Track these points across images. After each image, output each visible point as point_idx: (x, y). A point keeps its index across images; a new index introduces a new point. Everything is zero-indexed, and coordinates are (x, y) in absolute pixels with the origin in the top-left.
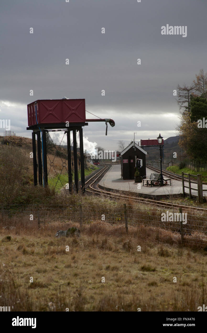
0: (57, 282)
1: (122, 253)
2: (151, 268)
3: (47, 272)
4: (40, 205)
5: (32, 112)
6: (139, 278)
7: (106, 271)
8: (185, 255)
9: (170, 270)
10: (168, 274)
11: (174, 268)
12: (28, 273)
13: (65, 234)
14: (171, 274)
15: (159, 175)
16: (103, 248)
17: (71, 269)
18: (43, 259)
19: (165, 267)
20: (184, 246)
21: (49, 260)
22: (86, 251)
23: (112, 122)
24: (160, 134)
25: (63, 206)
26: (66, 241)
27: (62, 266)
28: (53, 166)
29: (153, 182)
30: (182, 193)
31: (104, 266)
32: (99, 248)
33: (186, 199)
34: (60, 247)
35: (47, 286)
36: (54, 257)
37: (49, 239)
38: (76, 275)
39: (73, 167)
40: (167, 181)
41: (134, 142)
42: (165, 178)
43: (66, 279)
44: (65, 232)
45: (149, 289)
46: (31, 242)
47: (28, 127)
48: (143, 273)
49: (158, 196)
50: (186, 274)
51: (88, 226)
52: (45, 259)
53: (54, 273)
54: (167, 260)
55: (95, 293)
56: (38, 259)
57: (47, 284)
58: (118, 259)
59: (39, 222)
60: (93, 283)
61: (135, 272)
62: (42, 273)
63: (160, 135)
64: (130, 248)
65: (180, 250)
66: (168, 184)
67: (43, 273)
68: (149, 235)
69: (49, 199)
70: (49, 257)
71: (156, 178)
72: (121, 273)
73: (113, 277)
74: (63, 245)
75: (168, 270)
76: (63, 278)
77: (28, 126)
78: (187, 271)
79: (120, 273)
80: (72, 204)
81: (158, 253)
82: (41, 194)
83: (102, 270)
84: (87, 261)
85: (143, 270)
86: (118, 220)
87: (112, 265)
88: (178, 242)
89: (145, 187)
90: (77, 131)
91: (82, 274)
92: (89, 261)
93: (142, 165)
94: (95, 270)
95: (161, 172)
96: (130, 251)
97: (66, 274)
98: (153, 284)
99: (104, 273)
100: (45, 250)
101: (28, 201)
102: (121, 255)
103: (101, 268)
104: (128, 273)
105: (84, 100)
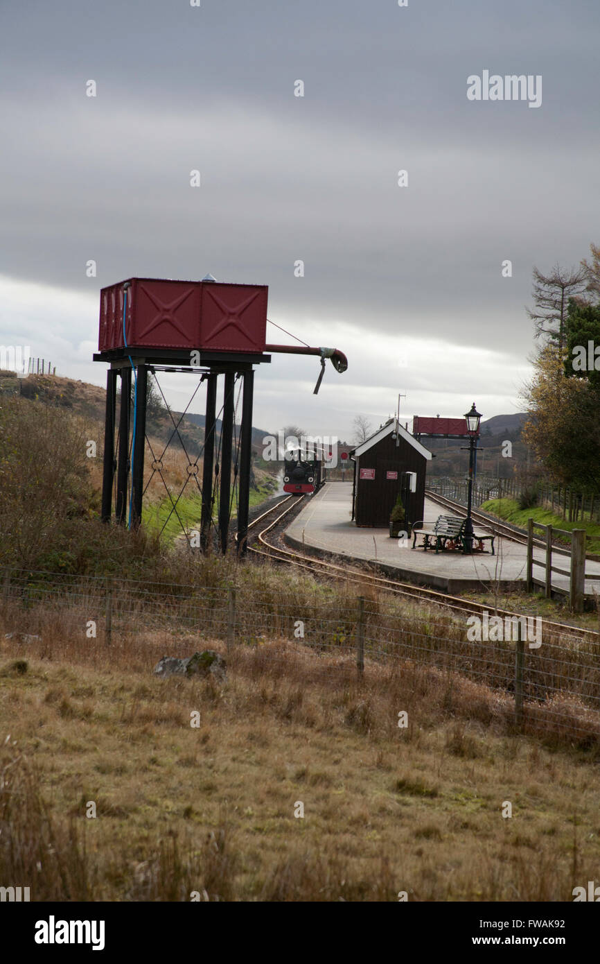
0: (155, 804)
1: (343, 736)
2: (425, 786)
3: (126, 772)
4: (115, 579)
5: (113, 311)
6: (390, 813)
7: (295, 785)
8: (524, 757)
9: (477, 797)
10: (471, 807)
11: (490, 792)
12: (74, 772)
13: (183, 670)
14: (481, 809)
15: (462, 521)
16: (289, 717)
17: (197, 770)
18: (117, 734)
19: (464, 788)
20: (523, 732)
21: (133, 740)
22: (240, 721)
23: (339, 360)
24: (474, 404)
25: (180, 588)
26: (184, 688)
27: (170, 759)
28: (159, 470)
29: (442, 539)
30: (525, 578)
31: (291, 770)
32: (276, 718)
33: (535, 596)
34: (166, 704)
35: (124, 813)
36: (148, 731)
37: (136, 680)
38: (209, 789)
39: (216, 479)
40: (483, 541)
41: (395, 422)
42: (478, 533)
43: (180, 798)
44: (185, 662)
45: (417, 848)
46: (84, 683)
47: (99, 353)
48: (401, 798)
49: (453, 582)
50: (525, 811)
51: (248, 651)
52: (123, 734)
53: (147, 776)
54: (471, 767)
55: (263, 845)
56: (104, 735)
57: (126, 808)
58: (331, 754)
59: (110, 628)
60: (257, 817)
61: (379, 793)
62: (113, 773)
63: (474, 407)
64: (369, 725)
65: (510, 742)
66: (485, 550)
67: (116, 775)
68: (423, 693)
69: (142, 563)
70: (133, 730)
71: (452, 530)
72: (340, 794)
73: (315, 802)
74: (175, 700)
75: (474, 797)
76: (171, 794)
77: (99, 350)
78: (527, 805)
79: (334, 794)
80: (207, 585)
81: (447, 746)
82: (120, 549)
83: (284, 781)
84: (242, 751)
85: (400, 790)
86: (338, 643)
87: (316, 768)
88: (504, 720)
89: (418, 553)
90: (238, 377)
91: (227, 787)
92: (247, 750)
93: (413, 488)
94: (265, 780)
95: (469, 513)
96: (367, 732)
97: (181, 783)
98: (428, 833)
99: (289, 789)
100: (124, 712)
101: (80, 566)
102: (339, 741)
103: (282, 775)
104: (359, 797)
105: (264, 289)
